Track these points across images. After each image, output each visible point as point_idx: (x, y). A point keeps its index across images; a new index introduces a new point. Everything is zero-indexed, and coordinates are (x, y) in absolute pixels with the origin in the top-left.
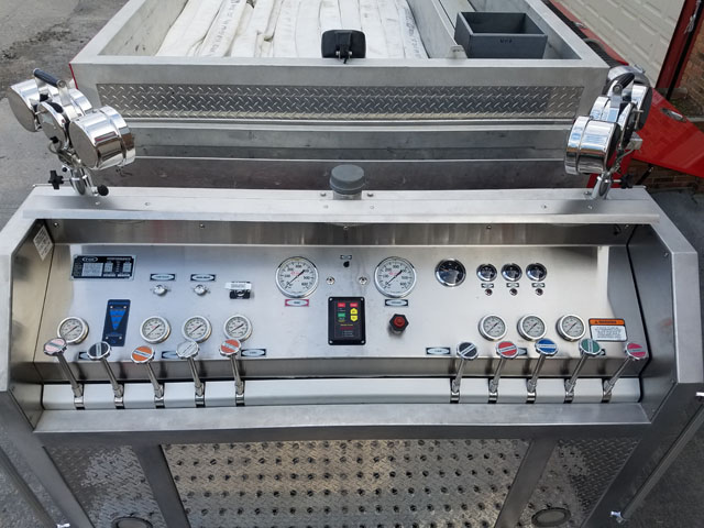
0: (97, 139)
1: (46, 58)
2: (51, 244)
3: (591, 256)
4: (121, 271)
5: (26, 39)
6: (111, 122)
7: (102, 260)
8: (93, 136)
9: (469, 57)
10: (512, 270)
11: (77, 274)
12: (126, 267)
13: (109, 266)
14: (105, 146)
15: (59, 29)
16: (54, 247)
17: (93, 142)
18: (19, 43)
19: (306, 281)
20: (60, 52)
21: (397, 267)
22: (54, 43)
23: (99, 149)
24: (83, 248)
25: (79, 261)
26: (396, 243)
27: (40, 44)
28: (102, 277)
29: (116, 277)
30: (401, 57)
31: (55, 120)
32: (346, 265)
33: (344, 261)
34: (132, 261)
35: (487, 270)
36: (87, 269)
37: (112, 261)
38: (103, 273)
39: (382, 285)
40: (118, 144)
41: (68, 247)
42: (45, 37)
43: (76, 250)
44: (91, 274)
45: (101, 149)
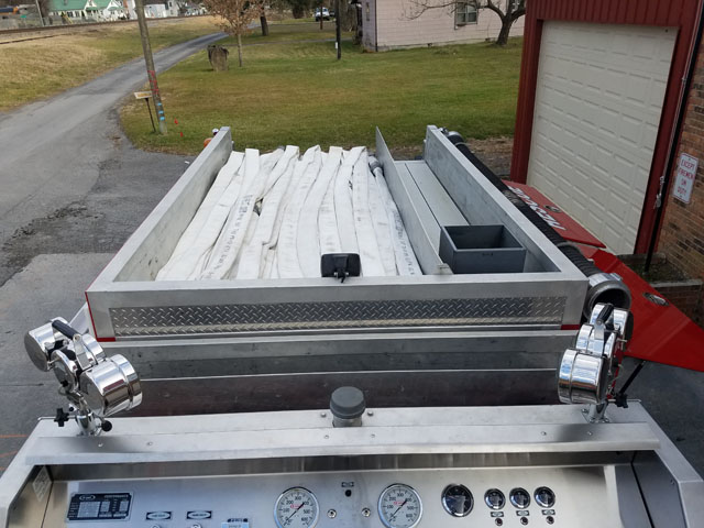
0: (105, 389)
1: (61, 233)
2: (50, 483)
3: (598, 475)
4: (117, 509)
5: (44, 215)
6: (120, 371)
7: (100, 497)
8: (101, 387)
9: (455, 273)
10: (520, 495)
11: (73, 515)
12: (124, 505)
13: (106, 505)
14: (112, 395)
15: (77, 206)
16: (52, 485)
17: (102, 392)
18: (38, 220)
19: (306, 516)
20: (75, 227)
21: (402, 495)
22: (70, 219)
23: (107, 398)
24: (80, 484)
25: (76, 499)
26: (400, 467)
27: (57, 220)
28: (98, 518)
29: (113, 518)
30: (394, 274)
31: (66, 368)
32: (348, 493)
33: (345, 489)
34: (129, 498)
35: (495, 496)
36: (84, 509)
37: (110, 500)
38: (100, 513)
39: (387, 518)
40: (125, 390)
41: (66, 485)
42: (62, 213)
43: (73, 487)
44: (87, 515)
45: (109, 398)
